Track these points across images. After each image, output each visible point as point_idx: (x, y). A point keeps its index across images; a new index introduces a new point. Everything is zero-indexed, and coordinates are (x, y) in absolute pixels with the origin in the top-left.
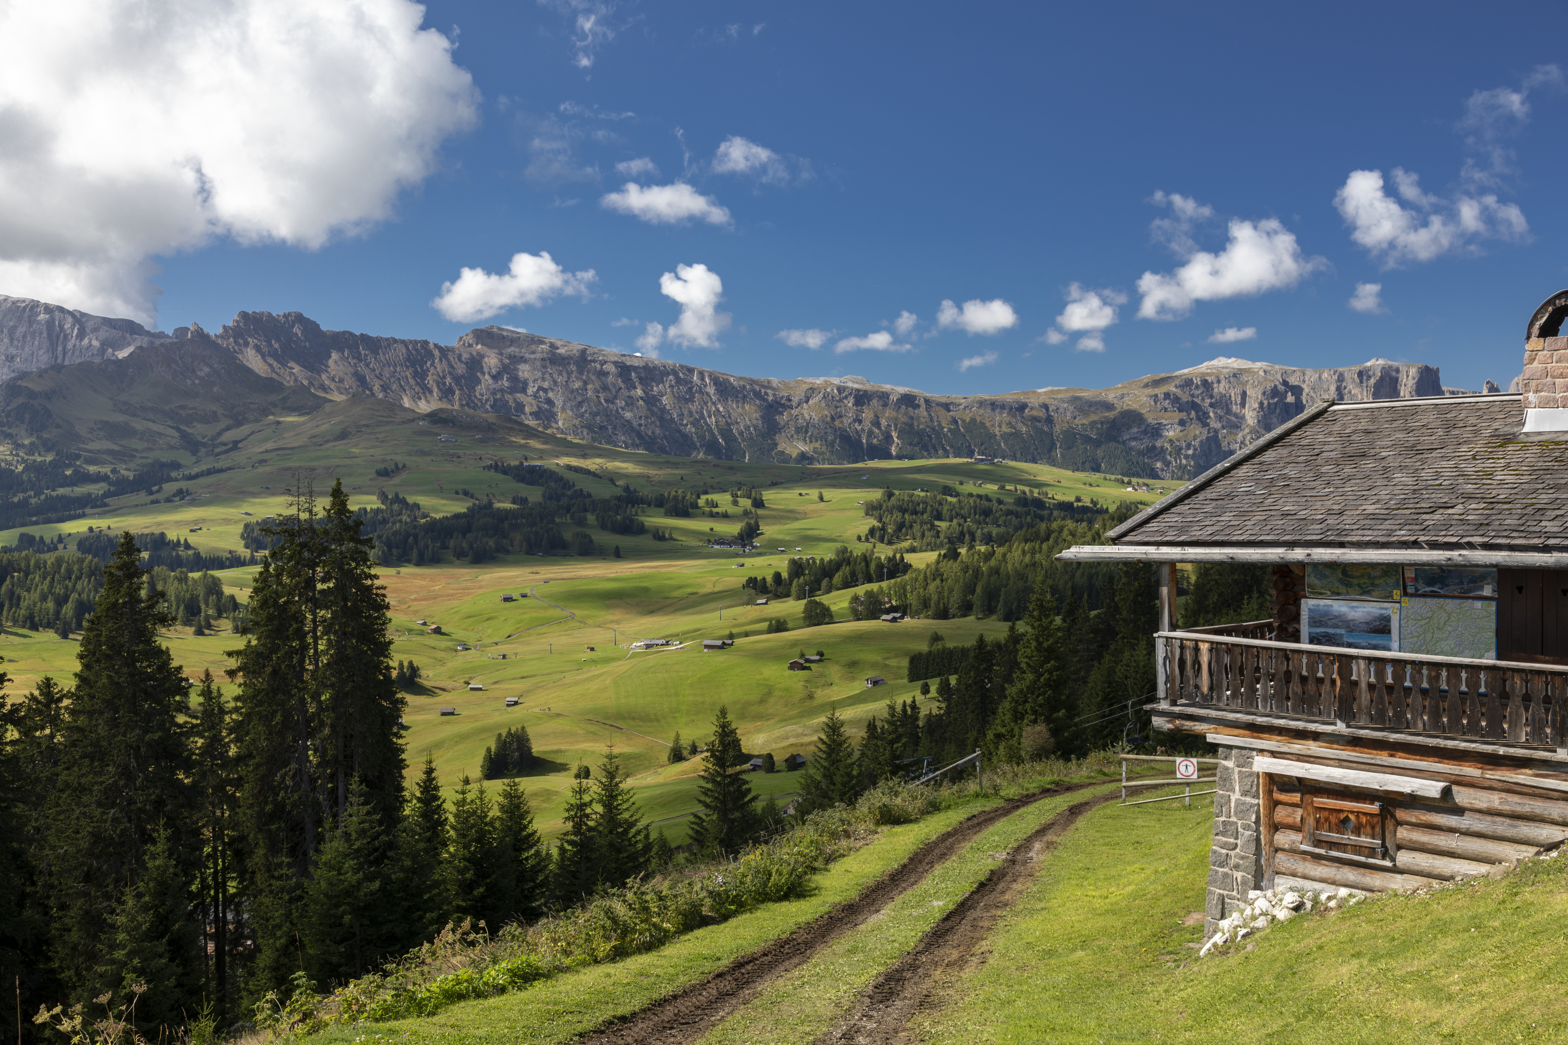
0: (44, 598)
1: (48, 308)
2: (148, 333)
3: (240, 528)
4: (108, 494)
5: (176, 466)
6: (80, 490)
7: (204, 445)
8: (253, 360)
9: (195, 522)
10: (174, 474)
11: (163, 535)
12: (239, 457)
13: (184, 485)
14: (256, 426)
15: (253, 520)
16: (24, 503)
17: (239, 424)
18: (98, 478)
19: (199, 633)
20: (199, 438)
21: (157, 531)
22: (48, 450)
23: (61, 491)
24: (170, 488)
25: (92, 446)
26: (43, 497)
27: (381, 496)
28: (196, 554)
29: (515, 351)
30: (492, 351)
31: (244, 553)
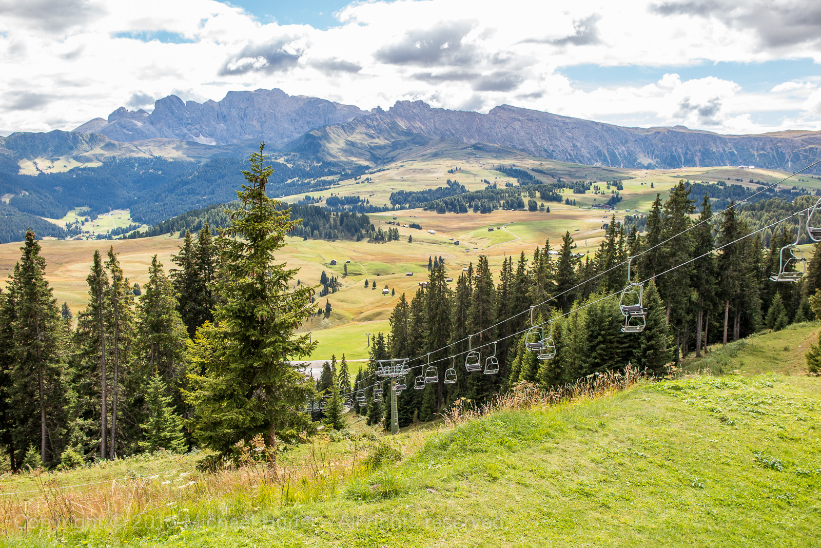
1: (323, 101)
2: (361, 111)
3: (389, 195)
4: (340, 179)
5: (368, 168)
6: (330, 178)
7: (380, 159)
8: (401, 122)
9: (372, 192)
10: (367, 172)
11: (358, 197)
12: (392, 164)
14: (401, 151)
15: (395, 191)
16: (309, 183)
17: (394, 150)
18: (337, 173)
20: (378, 156)
21: (355, 196)
22: (319, 161)
23: (323, 178)
24: (364, 177)
25: (336, 159)
26: (316, 180)
27: (449, 182)
28: (371, 206)
29: (513, 115)
30: (504, 115)
31: (390, 206)
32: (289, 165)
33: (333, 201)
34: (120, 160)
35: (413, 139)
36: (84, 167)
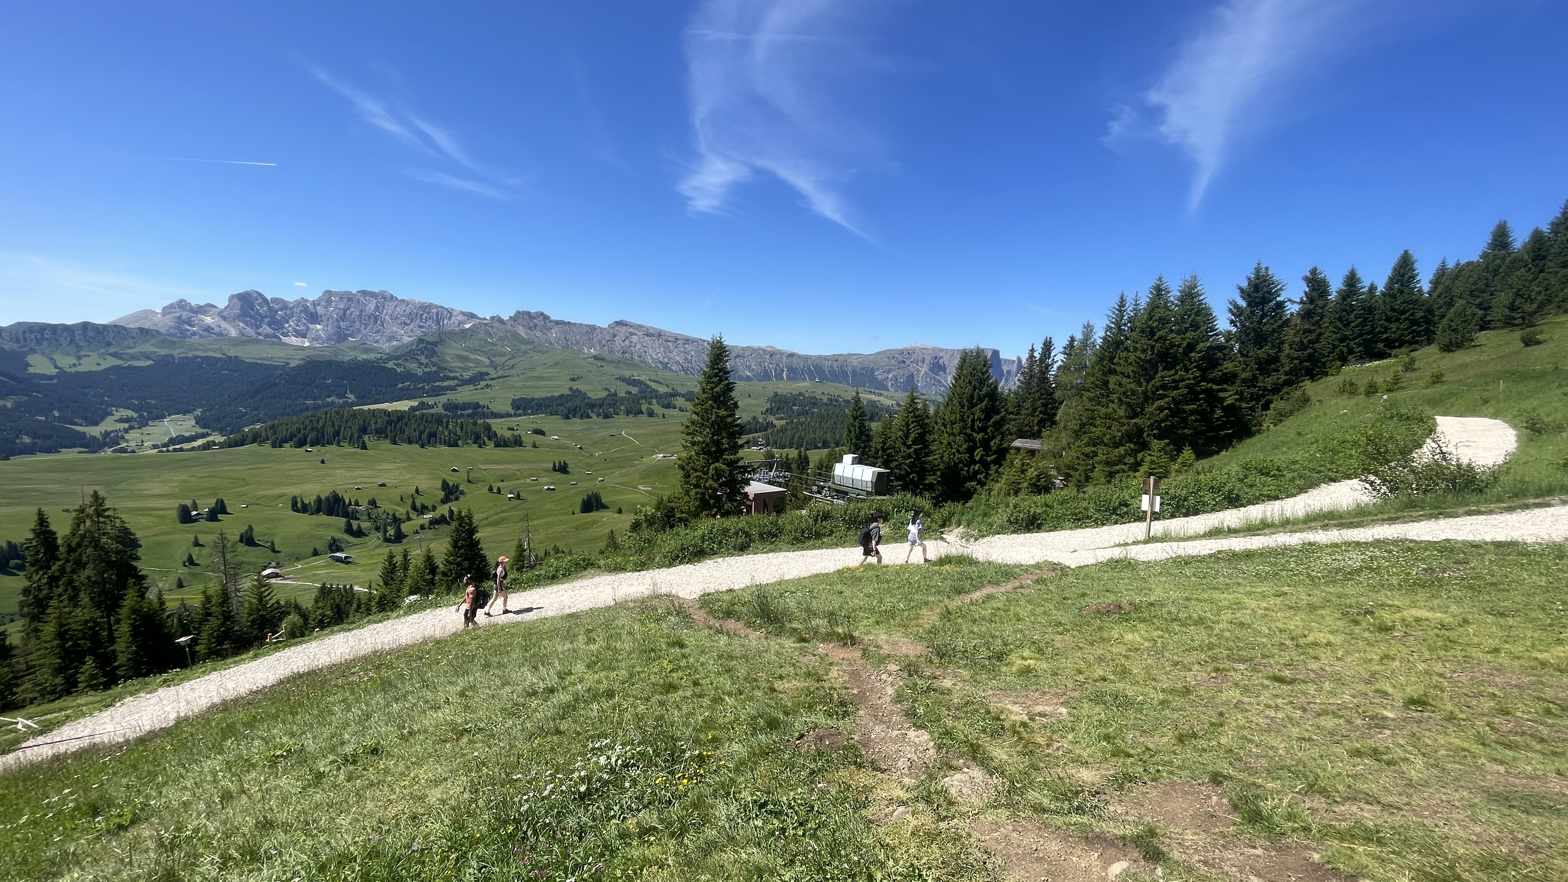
0: (415, 430)
1: (437, 307)
2: (479, 318)
3: (511, 401)
4: (458, 385)
5: (488, 374)
6: (446, 384)
7: (500, 366)
8: (522, 331)
9: (493, 398)
11: (478, 403)
12: (513, 372)
13: (489, 382)
14: (522, 359)
15: (516, 398)
16: (423, 388)
17: (515, 357)
18: (454, 378)
19: (480, 447)
20: (498, 363)
21: (475, 401)
22: (434, 366)
23: (438, 384)
24: (483, 383)
25: (453, 365)
26: (430, 386)
27: (571, 389)
28: (492, 412)
29: (631, 330)
30: (623, 330)
31: (512, 412)
32: (398, 370)
33: (451, 407)
34: (179, 358)
35: (534, 347)
36: (126, 365)
